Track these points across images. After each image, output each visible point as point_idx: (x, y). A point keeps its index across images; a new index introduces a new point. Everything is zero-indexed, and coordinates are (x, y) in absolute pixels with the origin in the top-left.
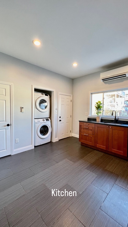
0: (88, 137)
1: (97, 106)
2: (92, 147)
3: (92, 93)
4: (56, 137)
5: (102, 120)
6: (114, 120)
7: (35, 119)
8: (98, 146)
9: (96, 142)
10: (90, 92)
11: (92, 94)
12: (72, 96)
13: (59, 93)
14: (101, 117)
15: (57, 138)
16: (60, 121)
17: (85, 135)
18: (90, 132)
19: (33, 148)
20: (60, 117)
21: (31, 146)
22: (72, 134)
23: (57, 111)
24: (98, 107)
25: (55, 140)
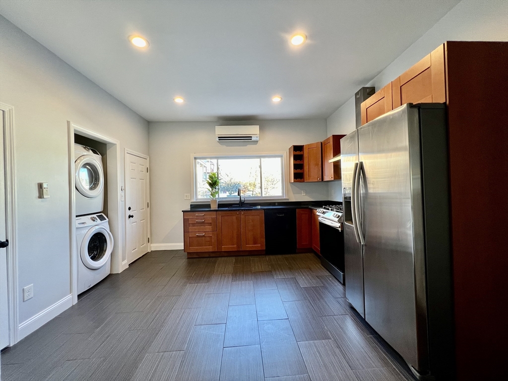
0: (203, 238)
1: (210, 181)
2: (211, 255)
3: (196, 156)
4: (123, 260)
5: (220, 205)
6: (238, 202)
7: (77, 216)
8: (225, 247)
9: (219, 242)
10: (192, 156)
11: (195, 158)
12: (148, 159)
13: (128, 150)
14: (218, 200)
15: (126, 261)
16: (130, 217)
17: (198, 236)
18: (208, 228)
19: (76, 301)
20: (130, 209)
21: (69, 296)
22: (152, 245)
23: (123, 194)
24: (213, 184)
25: (122, 266)
